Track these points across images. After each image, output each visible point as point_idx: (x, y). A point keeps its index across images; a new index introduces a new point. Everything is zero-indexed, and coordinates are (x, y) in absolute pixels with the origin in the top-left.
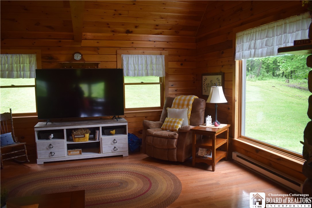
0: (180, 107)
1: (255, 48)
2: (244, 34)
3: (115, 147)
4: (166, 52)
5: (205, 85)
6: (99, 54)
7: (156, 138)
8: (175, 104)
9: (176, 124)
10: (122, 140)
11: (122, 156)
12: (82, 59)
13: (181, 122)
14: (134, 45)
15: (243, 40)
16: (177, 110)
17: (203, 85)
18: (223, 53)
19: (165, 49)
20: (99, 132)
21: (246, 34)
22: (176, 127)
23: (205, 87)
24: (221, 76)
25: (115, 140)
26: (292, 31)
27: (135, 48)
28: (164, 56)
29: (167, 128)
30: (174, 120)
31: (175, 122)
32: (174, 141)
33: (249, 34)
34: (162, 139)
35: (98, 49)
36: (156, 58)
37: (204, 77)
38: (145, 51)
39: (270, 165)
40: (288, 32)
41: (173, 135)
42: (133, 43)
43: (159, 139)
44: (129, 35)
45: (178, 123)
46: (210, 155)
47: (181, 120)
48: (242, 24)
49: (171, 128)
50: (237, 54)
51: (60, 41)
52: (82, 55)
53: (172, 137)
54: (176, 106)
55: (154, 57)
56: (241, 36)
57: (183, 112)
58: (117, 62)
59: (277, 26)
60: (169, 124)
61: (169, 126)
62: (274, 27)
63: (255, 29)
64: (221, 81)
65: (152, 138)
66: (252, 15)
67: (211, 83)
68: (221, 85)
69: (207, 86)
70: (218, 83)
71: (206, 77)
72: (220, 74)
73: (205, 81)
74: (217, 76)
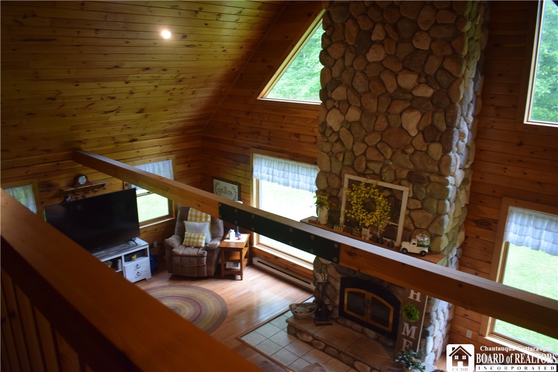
0: (198, 220)
1: (273, 175)
2: (262, 158)
3: (138, 273)
4: (173, 156)
5: (217, 189)
7: (184, 258)
8: (191, 215)
9: (200, 241)
10: (144, 263)
11: (145, 279)
12: (88, 182)
13: (204, 238)
14: (139, 154)
15: (261, 164)
16: (197, 224)
17: (214, 189)
18: (238, 164)
19: (172, 153)
20: (122, 261)
21: (265, 159)
22: (201, 243)
23: (217, 191)
24: (238, 186)
25: (137, 265)
27: (141, 157)
28: (171, 160)
29: (191, 245)
30: (196, 236)
31: (198, 238)
32: (204, 259)
34: (192, 259)
36: (164, 165)
37: (215, 181)
38: (151, 159)
41: (200, 252)
42: (138, 152)
43: (187, 258)
44: (134, 143)
45: (202, 239)
46: (237, 266)
47: (203, 235)
48: (259, 147)
49: (195, 245)
50: (255, 173)
51: (58, 164)
52: (86, 177)
53: (202, 256)
54: (193, 218)
55: (161, 163)
56: (259, 158)
57: (204, 226)
59: (292, 165)
60: (192, 240)
61: (193, 243)
62: (289, 164)
63: (272, 159)
64: (237, 191)
65: (179, 257)
66: (269, 144)
67: (225, 189)
68: (237, 194)
69: (219, 190)
70: (233, 192)
71: (219, 181)
72: (236, 183)
73: (217, 185)
74: (233, 185)
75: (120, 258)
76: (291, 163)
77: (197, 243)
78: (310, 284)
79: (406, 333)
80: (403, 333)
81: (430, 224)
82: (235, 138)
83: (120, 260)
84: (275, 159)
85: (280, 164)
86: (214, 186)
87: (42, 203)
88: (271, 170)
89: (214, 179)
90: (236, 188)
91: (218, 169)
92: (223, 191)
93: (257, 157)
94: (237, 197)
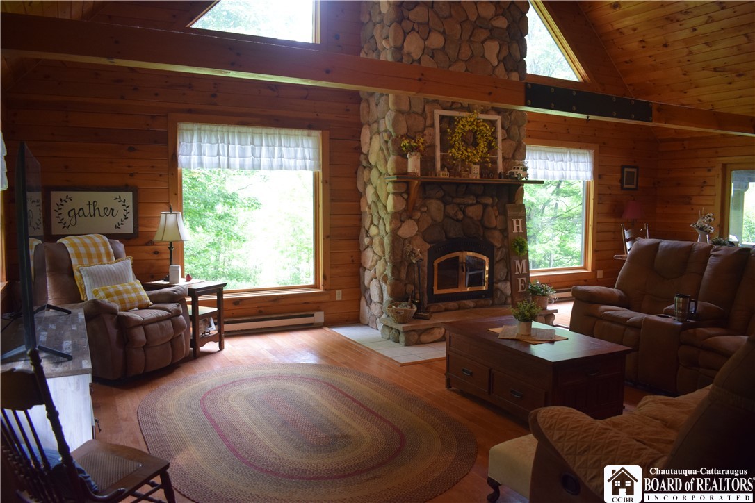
0: (95, 260)
1: (228, 156)
5: (64, 211)
8: (76, 255)
17: (54, 214)
18: (132, 149)
23: (65, 215)
24: (131, 193)
26: (288, 145)
29: (128, 306)
34: (163, 323)
37: (58, 195)
39: (260, 313)
40: (283, 144)
41: (176, 307)
43: (156, 325)
48: (190, 111)
50: (184, 159)
56: (193, 129)
60: (125, 296)
62: (262, 133)
63: (225, 128)
64: (130, 202)
66: (215, 104)
67: (92, 206)
68: (131, 209)
69: (72, 213)
70: (118, 207)
71: (71, 194)
72: (125, 188)
73: (63, 203)
74: (117, 194)
77: (140, 300)
78: (313, 315)
79: (519, 271)
80: (517, 273)
81: (515, 151)
82: (123, 98)
86: (54, 207)
88: (223, 147)
89: (52, 193)
90: (128, 196)
91: (66, 167)
92: (87, 212)
93: (187, 130)
94: (131, 216)
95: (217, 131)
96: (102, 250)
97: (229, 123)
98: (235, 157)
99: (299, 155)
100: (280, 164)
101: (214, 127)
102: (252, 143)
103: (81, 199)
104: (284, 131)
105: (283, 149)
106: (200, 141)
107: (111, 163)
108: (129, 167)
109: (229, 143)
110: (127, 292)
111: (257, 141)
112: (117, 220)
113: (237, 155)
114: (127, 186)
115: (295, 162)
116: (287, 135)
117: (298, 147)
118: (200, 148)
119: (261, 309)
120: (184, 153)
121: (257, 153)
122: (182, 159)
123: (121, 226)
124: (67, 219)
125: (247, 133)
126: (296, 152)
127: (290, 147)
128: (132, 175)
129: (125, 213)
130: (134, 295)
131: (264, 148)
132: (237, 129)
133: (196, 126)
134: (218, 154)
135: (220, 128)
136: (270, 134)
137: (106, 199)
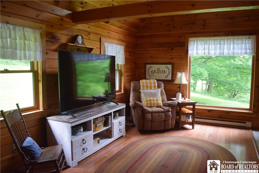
0: (149, 88)
1: (209, 50)
3: (120, 130)
4: (124, 44)
5: (150, 71)
6: (89, 39)
11: (122, 136)
12: (83, 43)
14: (109, 35)
17: (147, 72)
18: (172, 49)
19: (124, 41)
21: (200, 40)
23: (150, 73)
24: (171, 65)
25: (120, 122)
26: (238, 43)
27: (110, 37)
28: (123, 47)
29: (152, 105)
33: (202, 40)
34: (160, 114)
35: (89, 34)
36: (120, 48)
37: (148, 66)
38: (115, 41)
39: (220, 117)
40: (235, 43)
41: (168, 109)
42: (108, 32)
43: (157, 114)
46: (189, 119)
48: (194, 33)
49: (156, 105)
52: (83, 39)
53: (168, 111)
58: (100, 48)
59: (227, 39)
60: (152, 102)
61: (154, 104)
62: (225, 39)
63: (208, 38)
64: (170, 68)
65: (150, 114)
66: (204, 29)
67: (158, 70)
68: (171, 71)
69: (152, 72)
70: (167, 70)
71: (152, 65)
72: (169, 63)
73: (150, 68)
74: (166, 66)
75: (110, 114)
76: (226, 38)
77: (158, 104)
78: (246, 123)
82: (170, 31)
83: (110, 116)
84: (211, 38)
85: (216, 41)
86: (147, 70)
87: (47, 53)
88: (207, 46)
89: (147, 65)
90: (170, 66)
91: (151, 56)
92: (156, 72)
93: (192, 40)
94: (171, 73)
95: (205, 40)
96: (153, 85)
97: (210, 36)
98: (212, 50)
99: (243, 47)
100: (233, 52)
101: (203, 38)
102: (220, 44)
103: (155, 67)
104: (235, 37)
105: (235, 45)
106: (197, 44)
107: (165, 54)
108: (171, 56)
109: (209, 44)
110: (154, 100)
111: (222, 43)
112: (166, 75)
113: (213, 49)
114: (170, 62)
115: (241, 51)
116: (237, 39)
117: (243, 44)
118: (197, 47)
119: (221, 116)
120: (191, 50)
121: (222, 48)
122: (190, 52)
123: (167, 77)
124: (151, 74)
125: (217, 39)
126: (242, 46)
127: (239, 44)
128: (172, 59)
129: (169, 72)
130: (156, 102)
131: (226, 45)
132: (213, 38)
133: (196, 39)
134: (204, 49)
135: (206, 38)
136: (229, 39)
137: (163, 67)
